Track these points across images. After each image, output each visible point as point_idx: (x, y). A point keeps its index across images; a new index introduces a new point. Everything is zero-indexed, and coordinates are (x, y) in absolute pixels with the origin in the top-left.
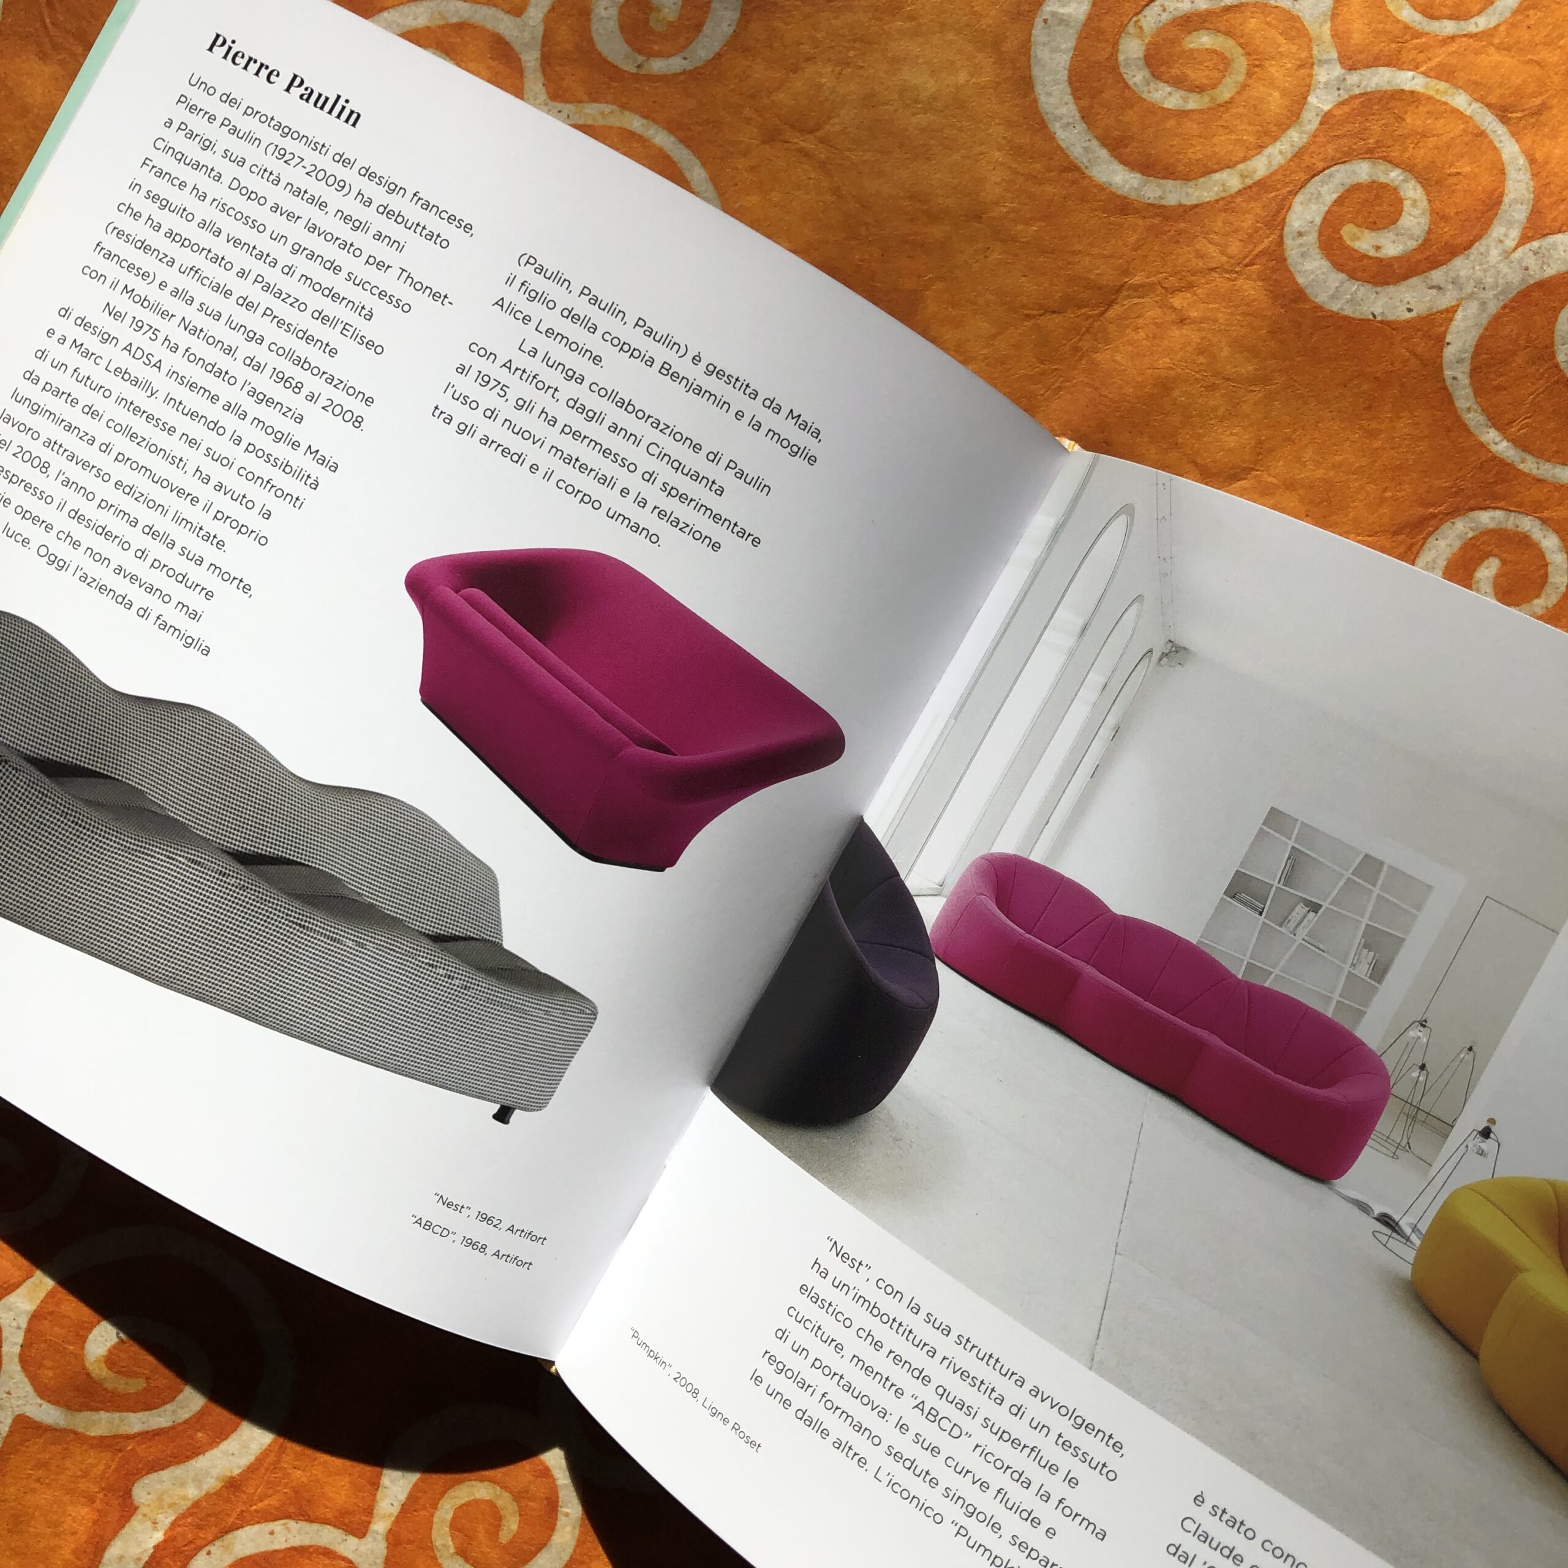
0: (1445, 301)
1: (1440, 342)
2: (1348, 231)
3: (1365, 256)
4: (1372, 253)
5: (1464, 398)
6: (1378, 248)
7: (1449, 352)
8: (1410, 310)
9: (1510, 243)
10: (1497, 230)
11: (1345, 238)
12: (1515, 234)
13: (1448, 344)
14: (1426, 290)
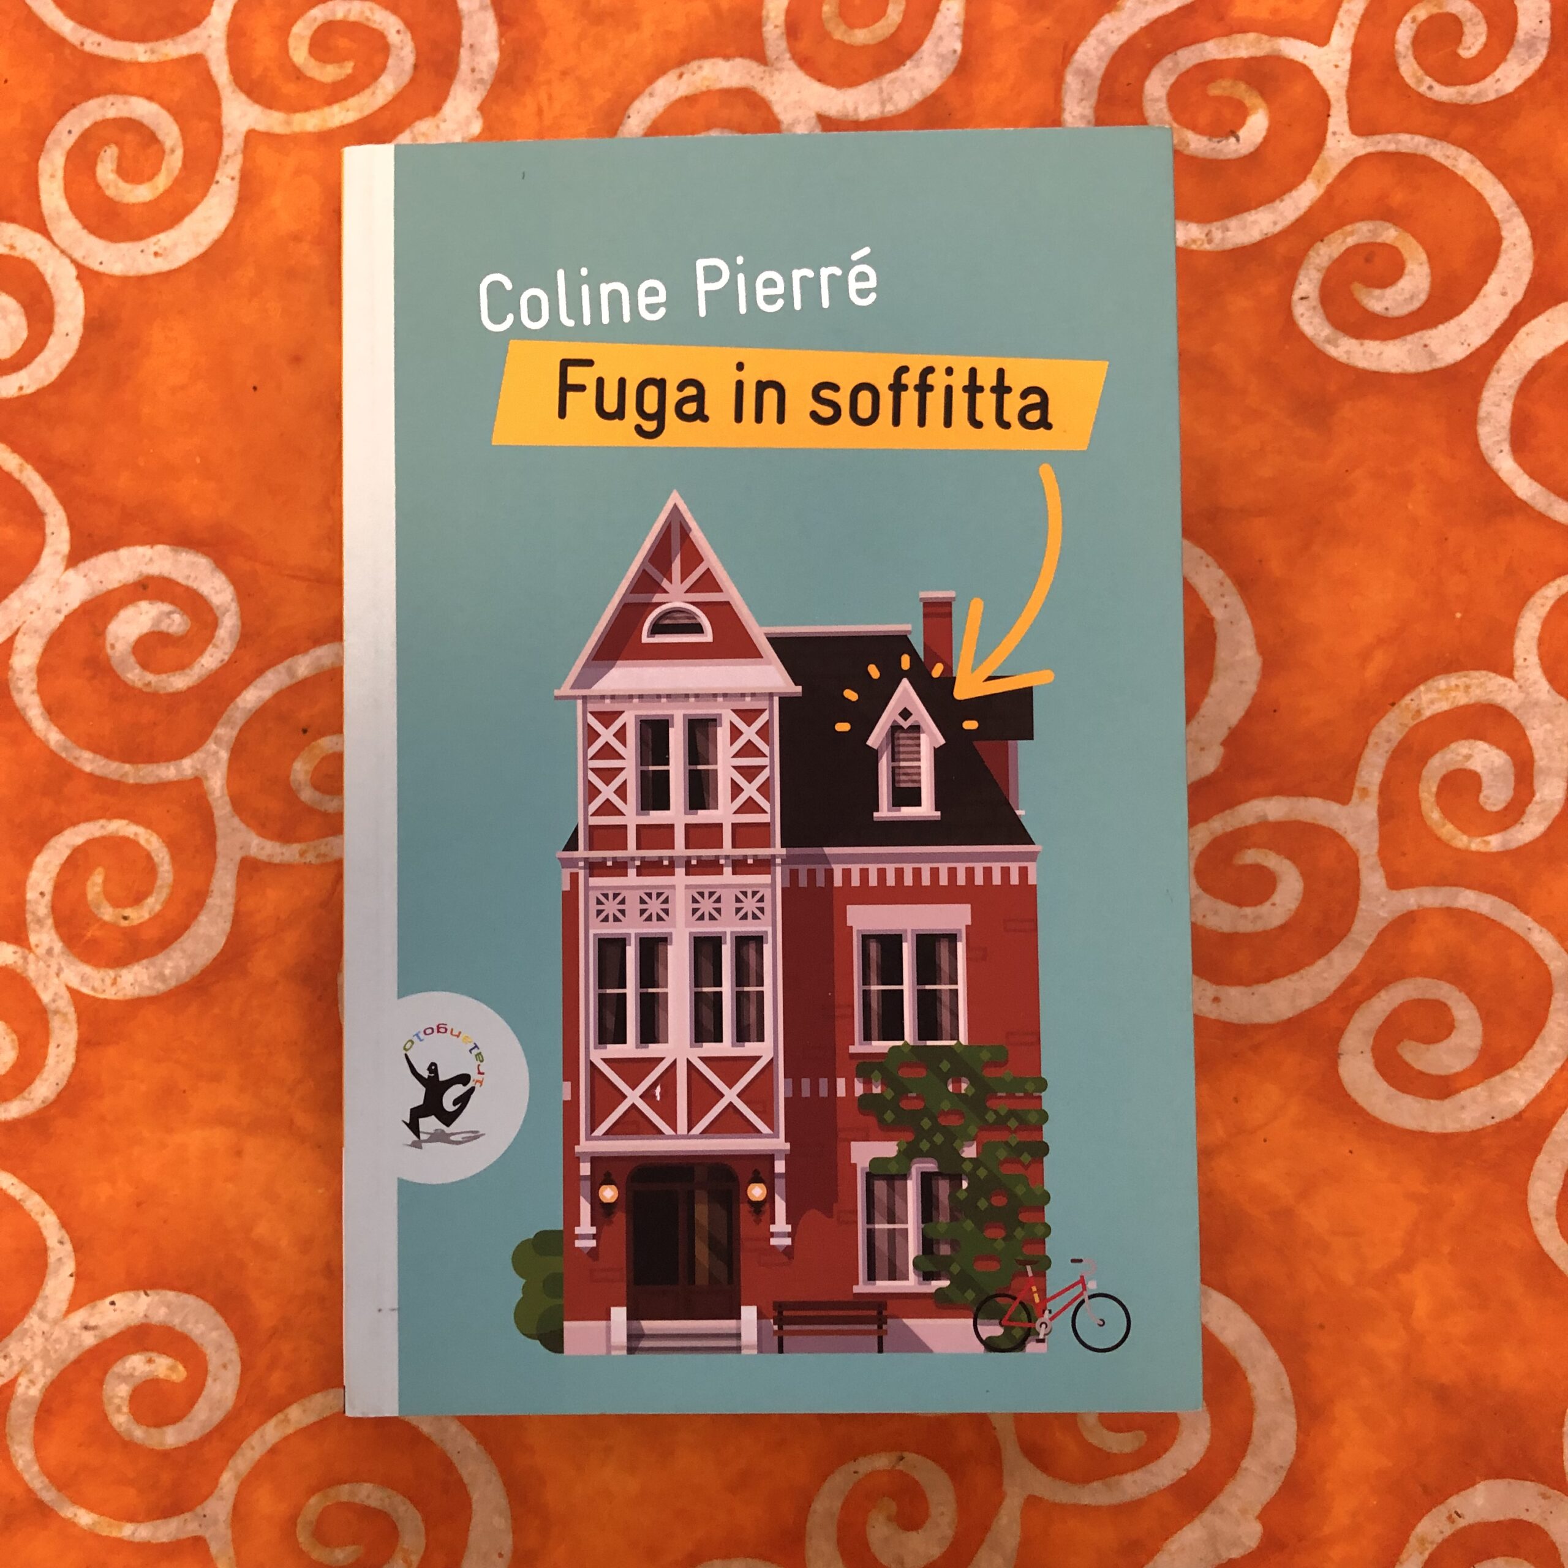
0: (79, 1317)
1: (79, 1275)
2: (180, 1374)
3: (163, 1352)
4: (154, 1355)
5: (49, 1224)
6: (150, 1361)
7: (70, 1266)
8: (113, 1303)
9: (23, 1381)
10: (35, 1392)
11: (181, 1368)
12: (20, 1390)
13: (71, 1275)
14: (100, 1323)
